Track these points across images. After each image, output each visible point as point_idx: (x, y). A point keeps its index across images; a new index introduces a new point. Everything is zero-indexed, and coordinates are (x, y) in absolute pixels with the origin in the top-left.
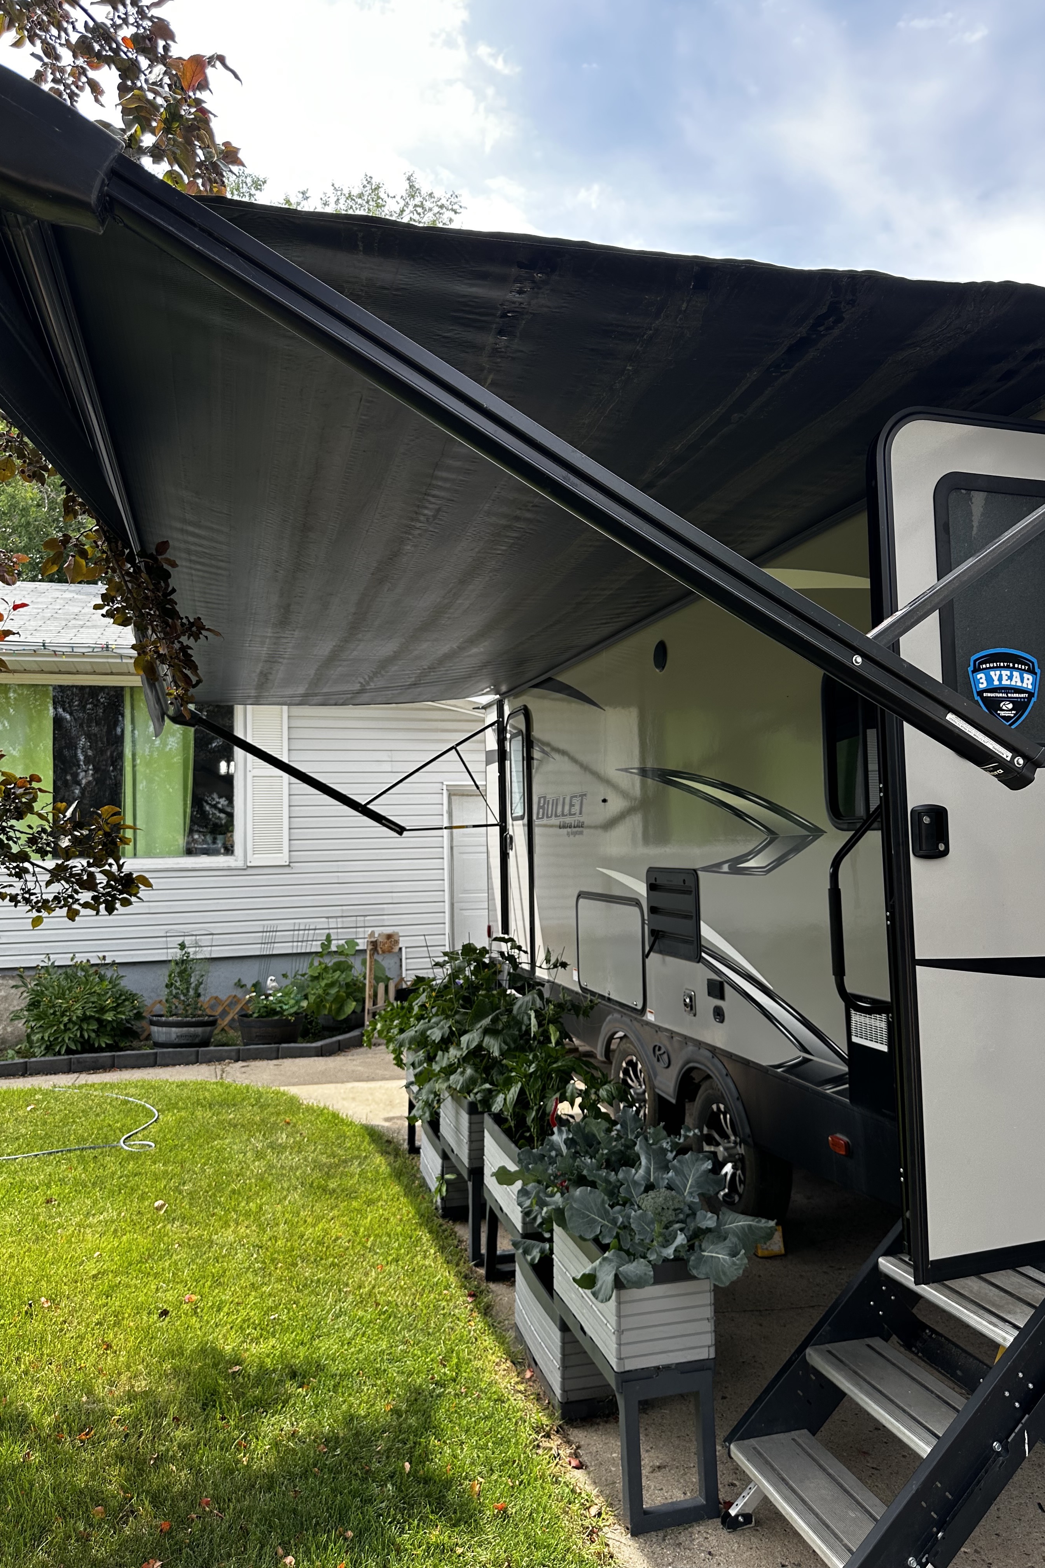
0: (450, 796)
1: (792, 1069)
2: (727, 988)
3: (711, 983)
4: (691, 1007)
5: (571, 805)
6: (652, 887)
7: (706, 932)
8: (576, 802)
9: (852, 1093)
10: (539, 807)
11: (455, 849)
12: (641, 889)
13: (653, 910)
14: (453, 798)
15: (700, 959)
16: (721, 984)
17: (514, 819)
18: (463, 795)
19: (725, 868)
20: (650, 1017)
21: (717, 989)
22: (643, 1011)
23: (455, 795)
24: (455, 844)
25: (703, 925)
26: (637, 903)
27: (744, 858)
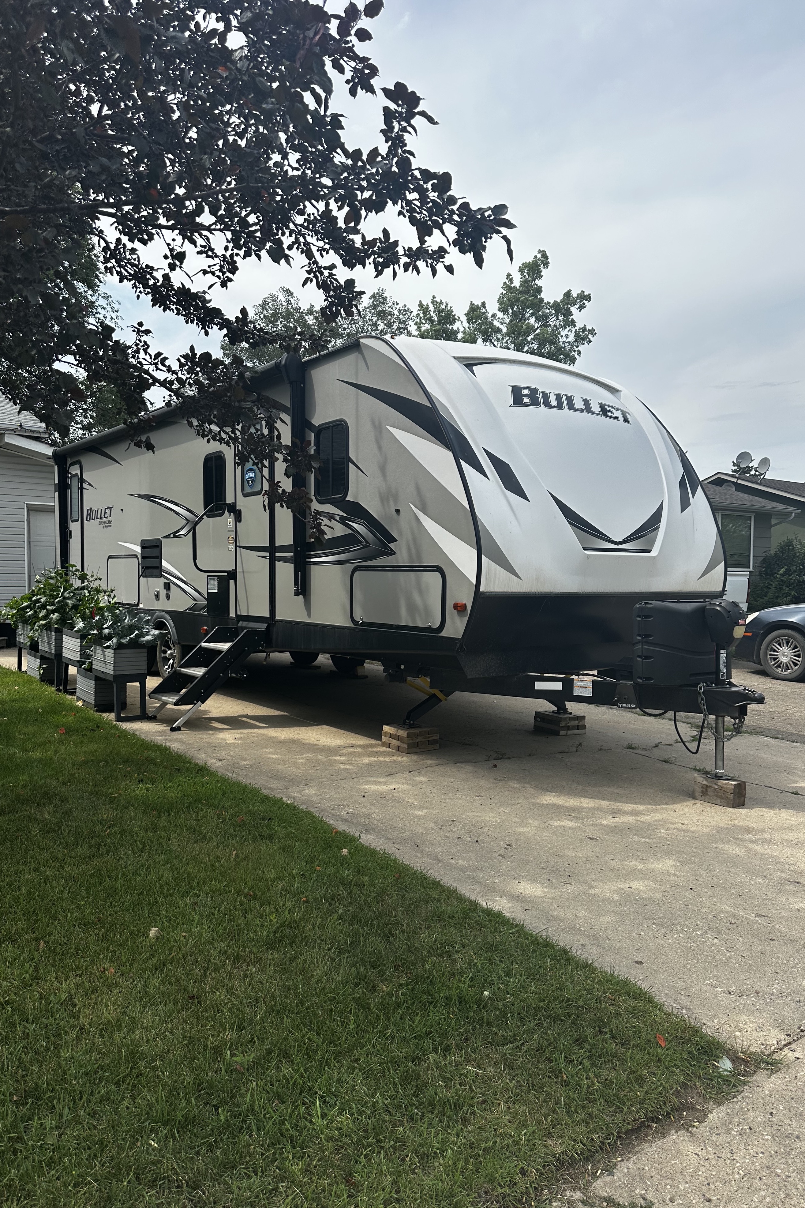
0: (28, 511)
1: (190, 609)
2: (171, 585)
3: (165, 584)
4: (157, 596)
5: (105, 513)
6: (143, 548)
7: (165, 564)
8: (108, 511)
9: (208, 611)
10: (88, 514)
11: (31, 543)
12: (138, 549)
13: (143, 558)
14: (31, 512)
15: (162, 576)
16: (169, 584)
17: (72, 521)
18: (37, 511)
19: (172, 536)
20: (141, 606)
21: (167, 587)
22: (138, 604)
23: (32, 510)
24: (31, 540)
25: (163, 561)
26: (136, 556)
27: (178, 531)
